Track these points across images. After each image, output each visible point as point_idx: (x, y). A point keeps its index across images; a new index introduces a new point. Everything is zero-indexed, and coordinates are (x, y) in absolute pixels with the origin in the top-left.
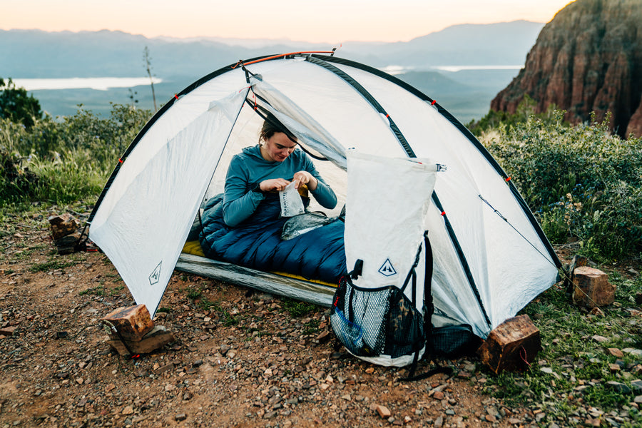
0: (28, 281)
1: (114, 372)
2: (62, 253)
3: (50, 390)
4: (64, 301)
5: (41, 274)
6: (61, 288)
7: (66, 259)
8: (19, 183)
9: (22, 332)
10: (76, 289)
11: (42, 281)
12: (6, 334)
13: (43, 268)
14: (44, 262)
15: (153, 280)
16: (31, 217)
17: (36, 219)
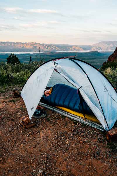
0: (8, 104)
1: (22, 131)
2: (15, 98)
3: (7, 135)
4: (14, 110)
5: (10, 103)
6: (14, 107)
7: (16, 99)
8: (10, 79)
9: (4, 118)
10: (17, 107)
11: (10, 105)
12: (1, 118)
13: (11, 101)
14: (11, 100)
15: (32, 110)
16: (11, 87)
17: (12, 88)
